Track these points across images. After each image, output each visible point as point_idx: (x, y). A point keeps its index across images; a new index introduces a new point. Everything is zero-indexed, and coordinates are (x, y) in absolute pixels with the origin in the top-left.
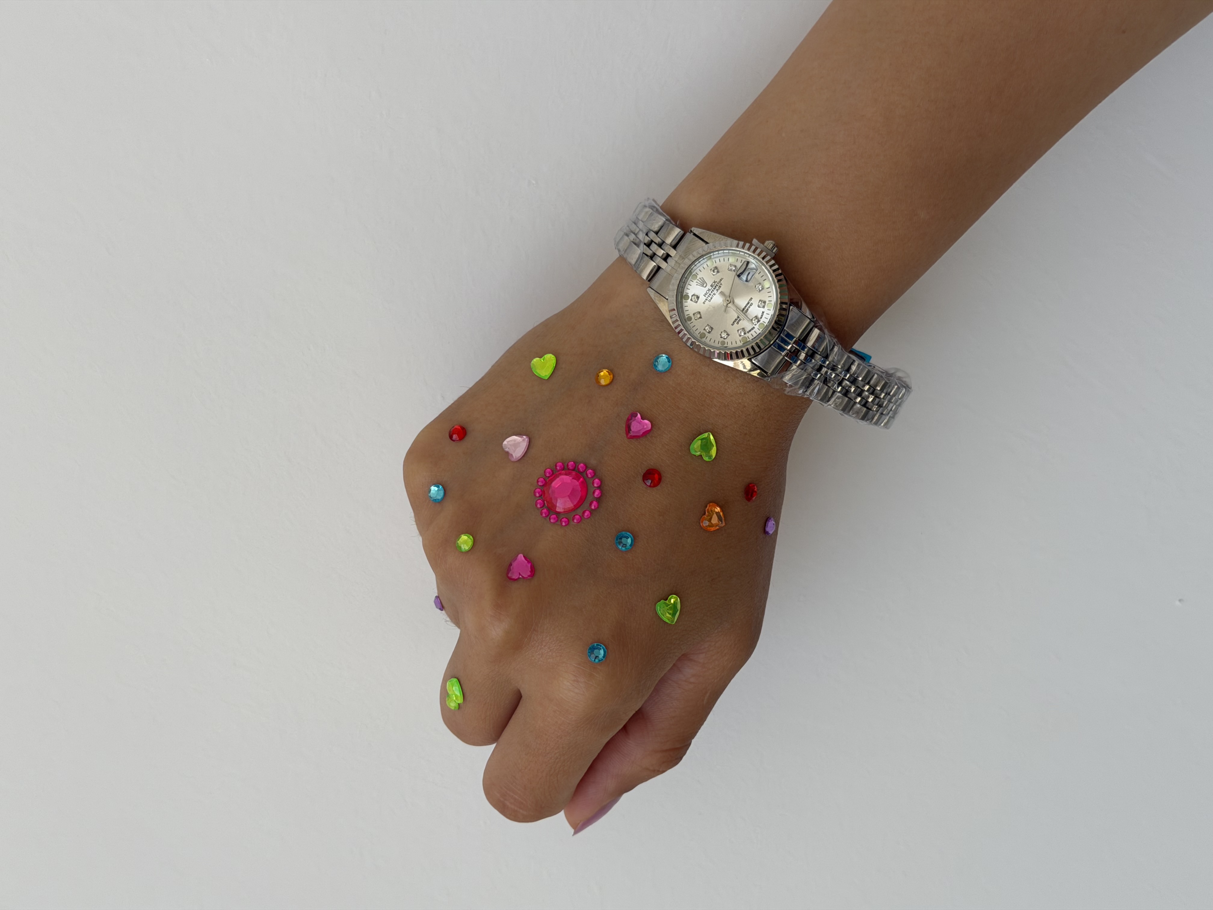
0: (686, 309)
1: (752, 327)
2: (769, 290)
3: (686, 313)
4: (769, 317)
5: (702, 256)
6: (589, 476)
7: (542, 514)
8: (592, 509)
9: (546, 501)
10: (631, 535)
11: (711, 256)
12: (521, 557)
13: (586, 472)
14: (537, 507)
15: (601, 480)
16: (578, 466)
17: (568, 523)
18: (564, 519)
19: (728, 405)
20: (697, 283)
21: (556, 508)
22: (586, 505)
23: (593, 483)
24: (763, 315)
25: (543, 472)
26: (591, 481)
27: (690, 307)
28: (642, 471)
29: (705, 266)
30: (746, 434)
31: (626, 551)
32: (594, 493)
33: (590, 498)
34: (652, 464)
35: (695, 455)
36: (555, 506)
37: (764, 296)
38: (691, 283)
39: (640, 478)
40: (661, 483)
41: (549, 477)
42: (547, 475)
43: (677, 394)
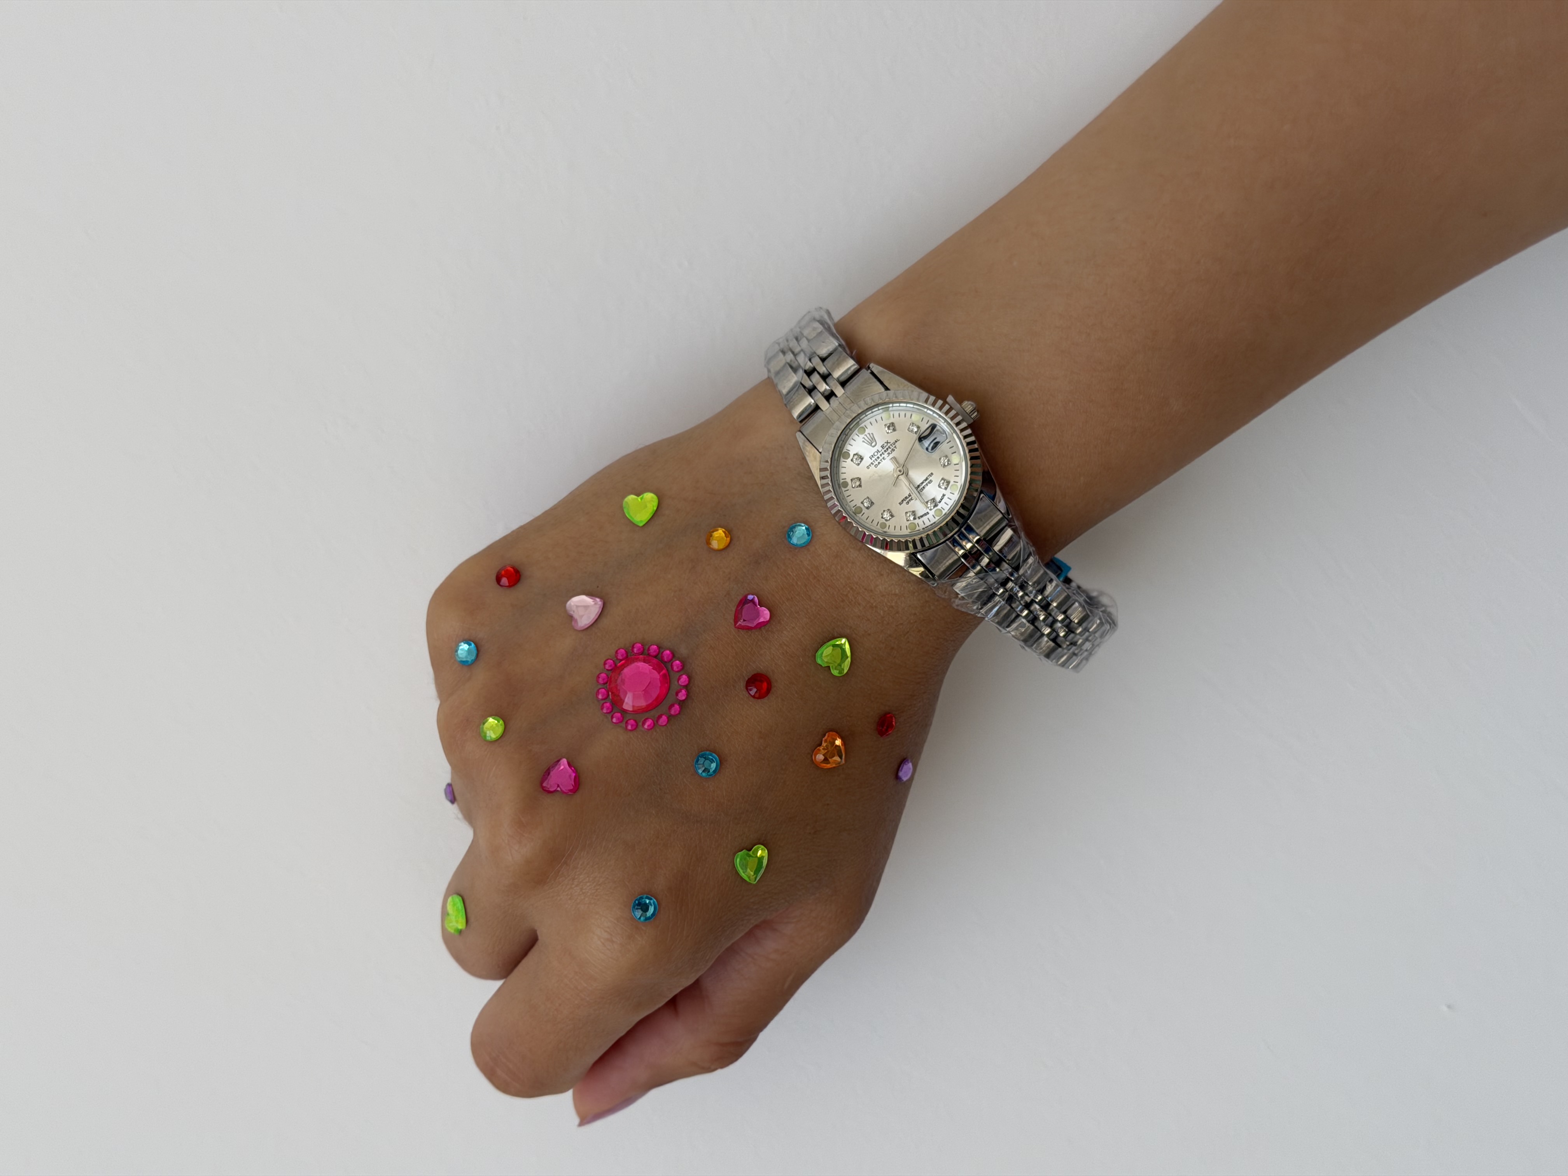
0: (842, 470)
1: (926, 512)
2: (957, 467)
3: (842, 476)
4: (951, 503)
5: (877, 405)
6: (675, 668)
7: (602, 709)
8: (672, 715)
9: (612, 693)
10: (718, 758)
11: (889, 407)
12: (564, 761)
13: (672, 663)
14: (598, 698)
15: (690, 678)
16: (663, 652)
17: (635, 727)
18: (631, 722)
19: (876, 607)
20: (864, 440)
21: (623, 704)
22: (663, 708)
23: (679, 679)
24: (943, 499)
25: (614, 653)
26: (678, 675)
27: (848, 469)
28: (747, 676)
29: (878, 418)
30: (893, 648)
31: (706, 778)
32: (677, 694)
33: (671, 698)
34: (761, 667)
35: (821, 665)
36: (622, 701)
37: (949, 473)
38: (856, 437)
39: (742, 684)
40: (770, 695)
41: (621, 660)
42: (619, 658)
43: (811, 579)
